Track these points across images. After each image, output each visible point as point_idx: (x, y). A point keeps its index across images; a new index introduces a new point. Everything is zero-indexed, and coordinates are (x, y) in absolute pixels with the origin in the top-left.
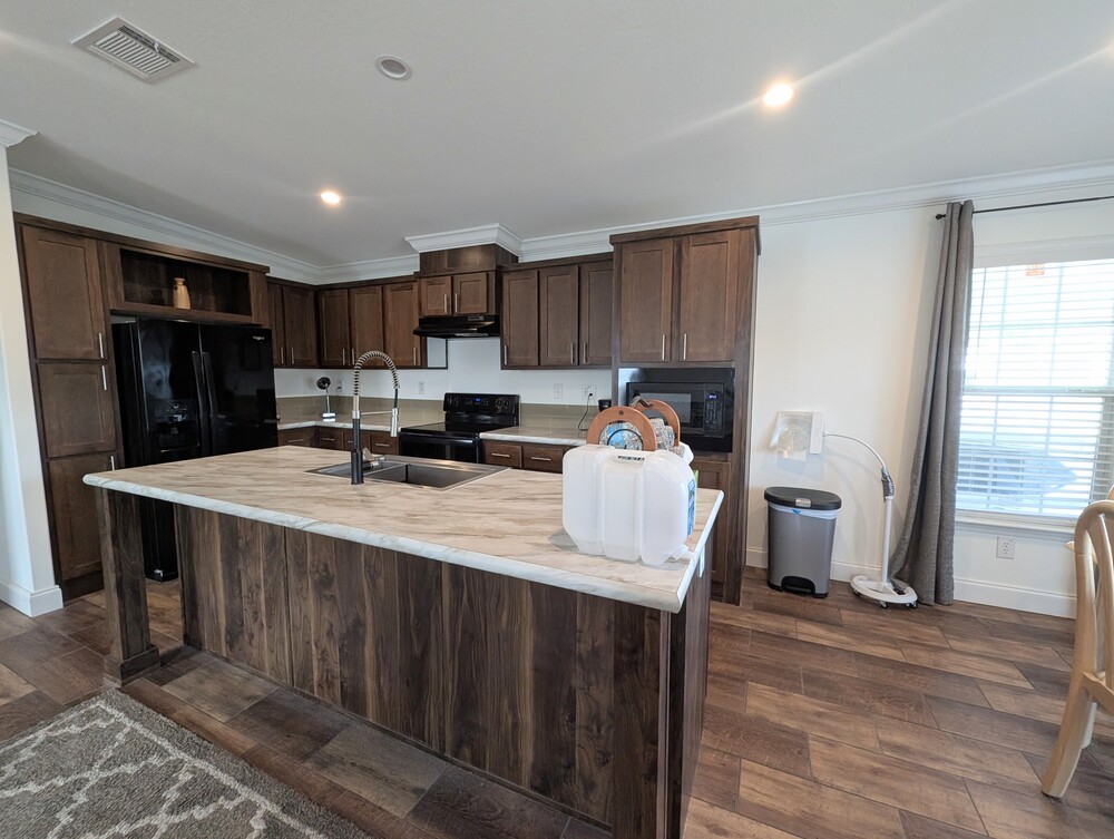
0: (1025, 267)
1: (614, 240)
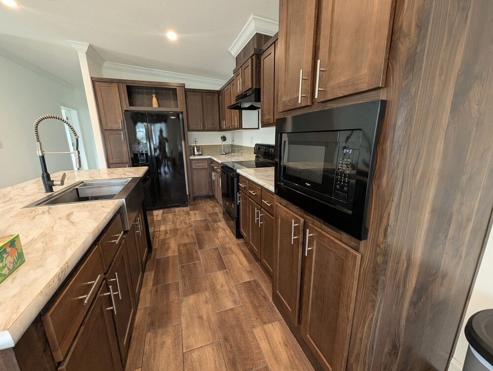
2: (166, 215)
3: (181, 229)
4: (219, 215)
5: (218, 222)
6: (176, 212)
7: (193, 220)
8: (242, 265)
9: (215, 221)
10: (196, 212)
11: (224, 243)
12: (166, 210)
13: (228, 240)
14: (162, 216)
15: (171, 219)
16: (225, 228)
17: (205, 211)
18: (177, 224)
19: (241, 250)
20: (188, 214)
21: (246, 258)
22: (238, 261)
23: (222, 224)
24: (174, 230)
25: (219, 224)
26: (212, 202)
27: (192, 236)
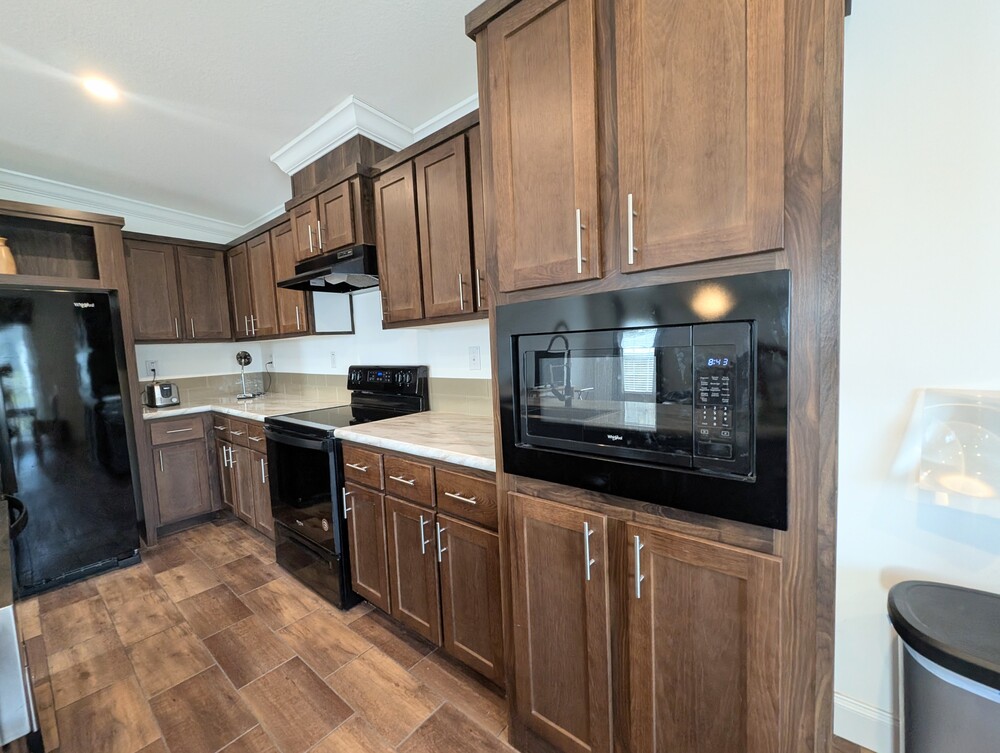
2: (60, 611)
3: (141, 641)
4: (262, 559)
5: (264, 582)
6: (101, 589)
7: (177, 599)
8: (389, 680)
9: (257, 582)
10: (180, 571)
11: (310, 636)
12: (53, 596)
13: (318, 624)
14: (42, 620)
15: (89, 621)
16: (296, 593)
17: (210, 560)
18: (120, 629)
19: (367, 638)
20: (152, 584)
21: (392, 657)
22: (373, 673)
23: (283, 584)
24: (113, 654)
25: (273, 585)
26: (223, 528)
27: (193, 650)
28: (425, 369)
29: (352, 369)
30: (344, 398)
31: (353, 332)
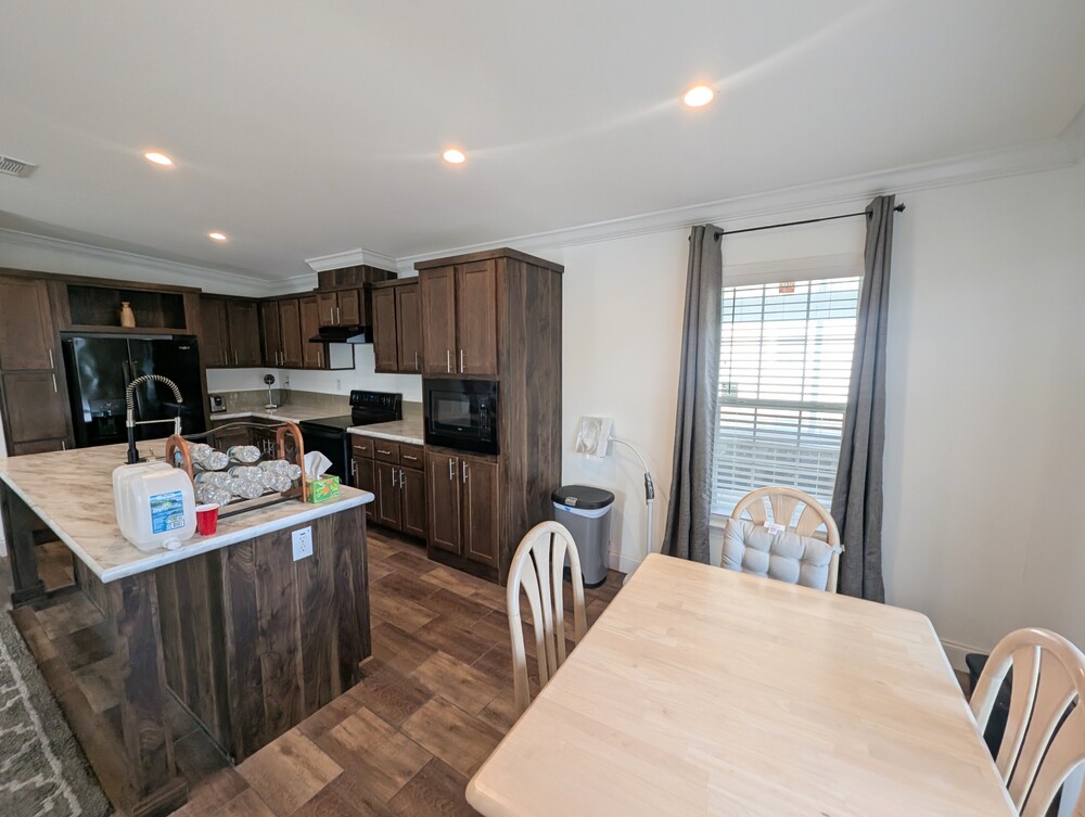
0: (778, 285)
1: (417, 266)
28: (400, 396)
29: (353, 392)
30: (346, 411)
31: (354, 368)
